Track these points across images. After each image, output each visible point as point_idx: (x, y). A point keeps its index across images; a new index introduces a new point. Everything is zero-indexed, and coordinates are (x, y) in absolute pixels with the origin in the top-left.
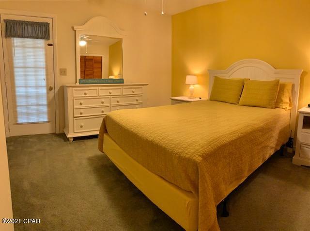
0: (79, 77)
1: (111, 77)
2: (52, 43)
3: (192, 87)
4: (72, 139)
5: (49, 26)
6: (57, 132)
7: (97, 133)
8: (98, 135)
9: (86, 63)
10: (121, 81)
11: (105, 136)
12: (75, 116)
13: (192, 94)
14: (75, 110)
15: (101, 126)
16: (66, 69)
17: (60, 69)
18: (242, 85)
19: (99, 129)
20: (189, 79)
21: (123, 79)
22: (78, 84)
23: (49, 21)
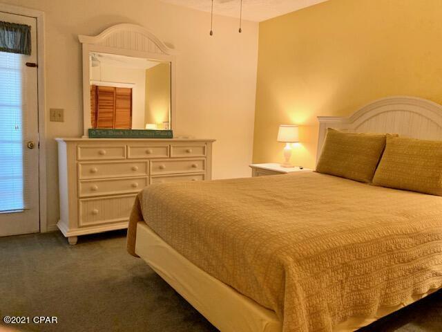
0: (88, 125)
1: (149, 127)
2: (34, 61)
3: (288, 147)
4: (76, 240)
5: (29, 32)
6: (44, 230)
7: (125, 226)
8: (126, 229)
9: (100, 98)
10: (167, 134)
11: (140, 226)
12: (81, 196)
13: (287, 160)
14: (80, 184)
15: (132, 214)
16: (62, 111)
17: (51, 110)
18: (381, 146)
19: (128, 218)
20: (284, 133)
21: (171, 131)
22: (85, 138)
23: (30, 22)
